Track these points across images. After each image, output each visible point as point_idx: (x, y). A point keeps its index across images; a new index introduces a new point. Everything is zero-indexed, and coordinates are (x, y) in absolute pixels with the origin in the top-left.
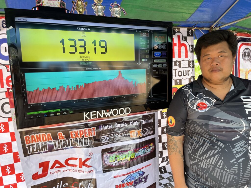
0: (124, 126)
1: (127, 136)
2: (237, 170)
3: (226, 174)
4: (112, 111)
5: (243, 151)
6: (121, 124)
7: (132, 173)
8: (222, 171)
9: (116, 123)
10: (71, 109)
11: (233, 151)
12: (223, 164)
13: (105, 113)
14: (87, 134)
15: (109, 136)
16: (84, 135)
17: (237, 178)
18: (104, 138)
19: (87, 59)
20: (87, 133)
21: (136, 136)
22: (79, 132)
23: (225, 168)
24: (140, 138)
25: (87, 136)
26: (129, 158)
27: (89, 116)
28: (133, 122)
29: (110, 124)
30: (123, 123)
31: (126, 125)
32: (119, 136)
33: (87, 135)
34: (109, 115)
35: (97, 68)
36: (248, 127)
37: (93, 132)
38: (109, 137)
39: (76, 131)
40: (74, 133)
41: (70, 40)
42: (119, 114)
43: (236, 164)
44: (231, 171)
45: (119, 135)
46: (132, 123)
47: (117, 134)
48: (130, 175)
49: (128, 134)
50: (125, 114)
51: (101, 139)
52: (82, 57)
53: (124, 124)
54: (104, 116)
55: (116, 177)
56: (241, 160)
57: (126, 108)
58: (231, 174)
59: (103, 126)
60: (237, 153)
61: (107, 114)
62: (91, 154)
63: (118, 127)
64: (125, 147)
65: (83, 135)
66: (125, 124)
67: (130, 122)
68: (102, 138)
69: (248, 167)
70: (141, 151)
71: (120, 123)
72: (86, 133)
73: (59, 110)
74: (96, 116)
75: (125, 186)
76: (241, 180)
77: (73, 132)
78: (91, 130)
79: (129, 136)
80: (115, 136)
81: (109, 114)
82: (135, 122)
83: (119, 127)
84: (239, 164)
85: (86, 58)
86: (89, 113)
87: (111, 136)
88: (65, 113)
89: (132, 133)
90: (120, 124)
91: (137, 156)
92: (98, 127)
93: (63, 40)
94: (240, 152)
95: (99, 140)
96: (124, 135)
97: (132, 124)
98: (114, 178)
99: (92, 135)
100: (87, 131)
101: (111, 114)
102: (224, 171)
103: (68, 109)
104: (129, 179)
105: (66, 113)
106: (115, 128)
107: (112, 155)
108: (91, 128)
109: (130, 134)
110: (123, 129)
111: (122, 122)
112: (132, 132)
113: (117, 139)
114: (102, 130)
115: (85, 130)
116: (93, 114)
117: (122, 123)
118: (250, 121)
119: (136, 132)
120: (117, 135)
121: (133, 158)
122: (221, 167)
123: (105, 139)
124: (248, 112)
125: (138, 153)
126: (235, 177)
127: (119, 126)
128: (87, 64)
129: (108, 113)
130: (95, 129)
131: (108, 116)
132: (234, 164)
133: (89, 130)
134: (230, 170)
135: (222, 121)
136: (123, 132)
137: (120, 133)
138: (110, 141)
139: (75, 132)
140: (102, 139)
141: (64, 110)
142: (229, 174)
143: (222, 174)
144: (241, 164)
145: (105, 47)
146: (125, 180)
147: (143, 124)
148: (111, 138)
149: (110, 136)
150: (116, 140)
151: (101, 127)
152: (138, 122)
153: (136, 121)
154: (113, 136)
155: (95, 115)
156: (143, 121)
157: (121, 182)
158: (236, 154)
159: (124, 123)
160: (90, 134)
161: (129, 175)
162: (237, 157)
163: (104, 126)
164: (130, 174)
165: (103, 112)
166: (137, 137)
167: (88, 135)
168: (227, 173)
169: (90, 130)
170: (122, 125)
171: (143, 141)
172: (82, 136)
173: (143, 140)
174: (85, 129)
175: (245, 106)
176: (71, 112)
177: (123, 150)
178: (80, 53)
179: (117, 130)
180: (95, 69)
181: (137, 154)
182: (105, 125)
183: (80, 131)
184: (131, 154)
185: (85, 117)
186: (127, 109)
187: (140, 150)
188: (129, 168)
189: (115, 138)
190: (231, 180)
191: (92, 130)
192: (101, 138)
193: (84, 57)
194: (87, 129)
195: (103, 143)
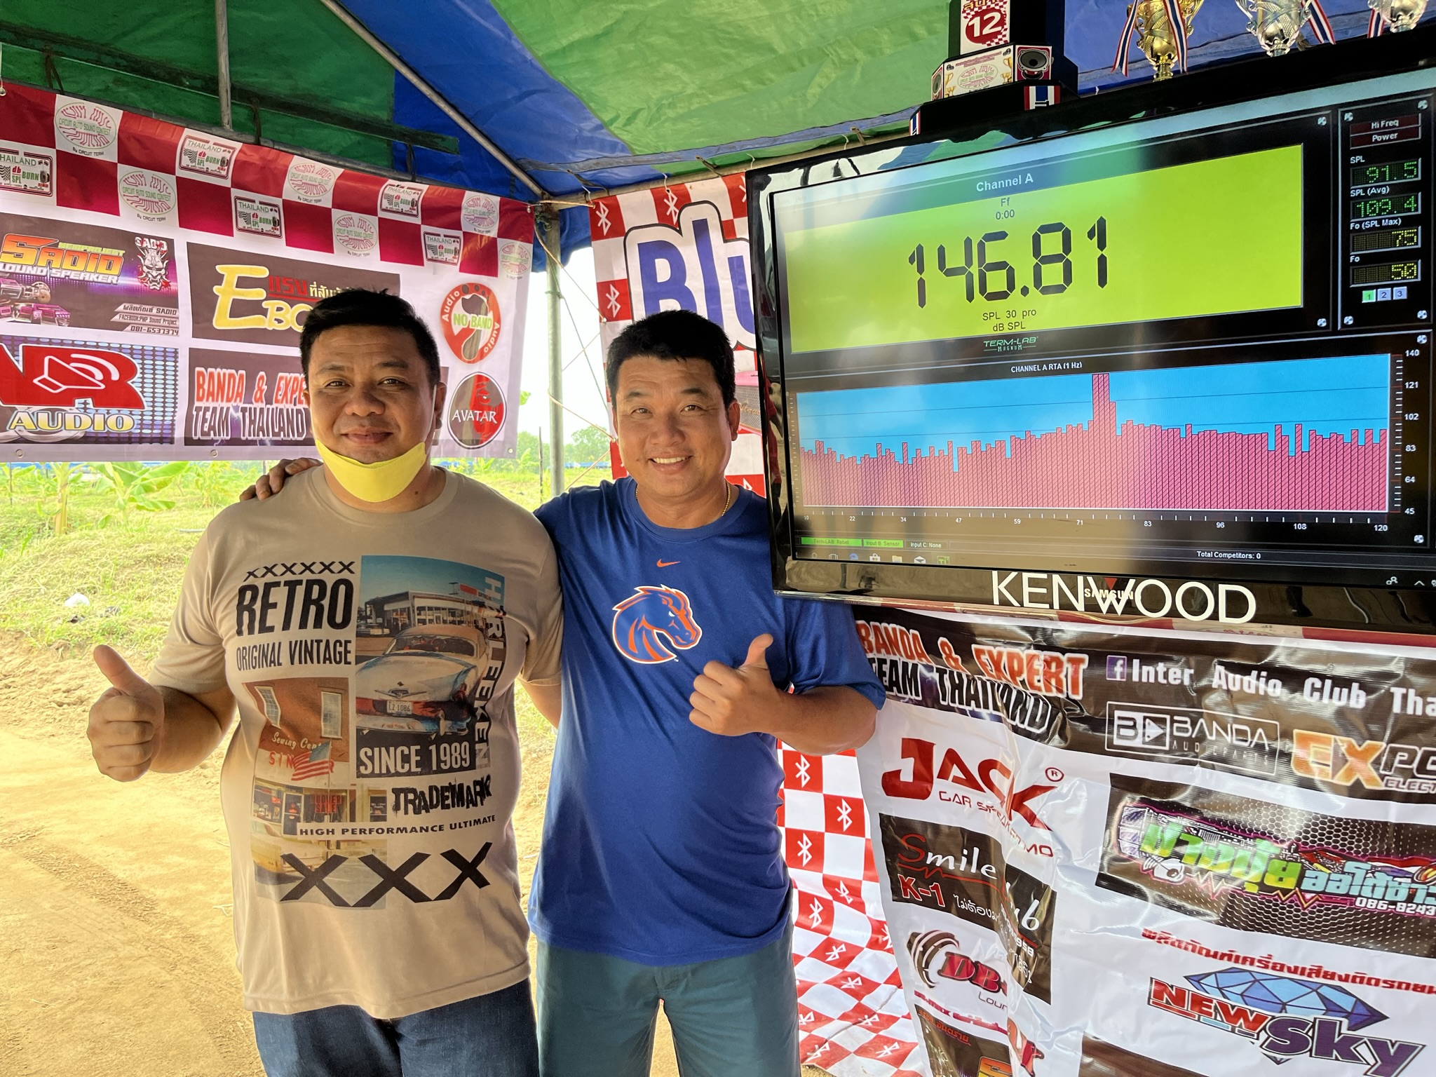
0: (1261, 692)
1: (1272, 753)
4: (1134, 590)
6: (1246, 678)
7: (1266, 967)
9: (1221, 663)
10: (944, 547)
13: (1098, 594)
14: (1036, 677)
15: (1164, 719)
16: (1024, 676)
18: (1131, 723)
19: (1017, 325)
20: (1037, 672)
21: (1329, 770)
22: (1004, 659)
25: (1039, 689)
26: (1255, 875)
27: (1015, 589)
28: (1328, 683)
29: (1175, 657)
30: (1264, 674)
31: (1276, 689)
32: (1228, 739)
33: (1037, 684)
34: (1119, 608)
35: (1062, 362)
37: (1066, 676)
38: (1163, 728)
39: (995, 651)
40: (987, 656)
42: (1174, 613)
45: (1226, 731)
46: (1321, 690)
47: (1215, 724)
48: (1250, 972)
49: (1278, 745)
51: (1111, 722)
53: (1263, 680)
54: (1092, 606)
55: (1153, 938)
57: (1223, 588)
59: (1130, 660)
61: (1104, 600)
63: (1225, 687)
64: (1247, 808)
65: (1020, 678)
66: (1272, 681)
67: (1309, 682)
68: (1120, 718)
70: (1360, 875)
71: (1245, 670)
72: (1032, 672)
73: (901, 543)
75: (1210, 1014)
77: (983, 652)
78: (1060, 664)
79: (1286, 755)
80: (1201, 731)
81: (1118, 600)
82: (1345, 691)
83: (1232, 688)
85: (1013, 320)
86: (1014, 574)
87: (1176, 725)
88: (921, 560)
89: (1312, 750)
90: (1238, 677)
91: (1323, 892)
92: (1099, 660)
93: (919, 249)
95: (1097, 723)
96: (1255, 740)
97: (1317, 694)
98: (1144, 935)
99: (1059, 690)
100: (1039, 665)
101: (1130, 604)
103: (930, 545)
104: (1239, 989)
105: (925, 562)
106: (1208, 689)
107: (1163, 819)
108: (1064, 658)
109: (1296, 750)
110: (1256, 706)
111: (1260, 668)
112: (1312, 744)
113: (1212, 750)
115: (1031, 658)
116: (1033, 583)
117: (1254, 673)
119: (1336, 750)
120: (1217, 732)
121: (1285, 892)
123: (1134, 727)
125: (1334, 877)
127: (1236, 682)
129: (1111, 596)
130: (1084, 666)
131: (1111, 609)
133: (1047, 663)
136: (1253, 725)
137: (1235, 726)
138: (1167, 748)
139: (990, 654)
140: (1117, 722)
141: (916, 545)
146: (1211, 980)
147: (1403, 716)
150: (1207, 753)
151: (1120, 662)
152: (1362, 693)
153: (1355, 686)
154: (1188, 726)
156: (1405, 697)
157: (1186, 977)
159: (1268, 679)
160: (1053, 682)
161: (1239, 966)
163: (1136, 662)
164: (1247, 967)
165: (1087, 585)
166: (1335, 781)
167: (1041, 685)
169: (1054, 665)
170: (1251, 684)
171: (1393, 820)
173: (1394, 813)
174: (1033, 651)
176: (943, 561)
177: (1232, 823)
178: (990, 297)
179: (1218, 704)
180: (1051, 366)
181: (1319, 879)
183: (1011, 657)
184: (1271, 859)
185: (1000, 592)
186: (1228, 593)
187: (1350, 866)
188: (1246, 929)
189: (1204, 744)
191: (1068, 665)
194: (1043, 655)
195: (1117, 742)
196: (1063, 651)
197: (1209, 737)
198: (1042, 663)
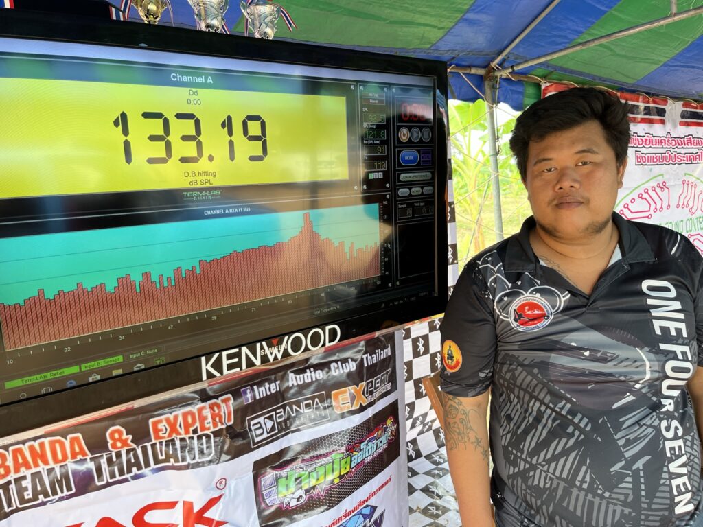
0: (314, 379)
1: (324, 408)
2: (630, 492)
3: (600, 504)
4: (287, 343)
5: (646, 436)
6: (305, 375)
8: (590, 496)
9: (292, 372)
10: (159, 350)
11: (616, 438)
12: (591, 476)
13: (268, 351)
14: (206, 422)
15: (272, 415)
16: (198, 425)
17: (633, 514)
18: (259, 425)
19: (206, 181)
20: (205, 418)
21: (350, 404)
22: (180, 419)
23: (597, 488)
24: (362, 409)
25: (209, 429)
26: (336, 474)
27: (218, 365)
28: (339, 363)
29: (273, 377)
30: (312, 369)
31: (320, 375)
32: (302, 411)
33: (207, 426)
34: (279, 356)
35: (238, 207)
36: (659, 372)
37: (225, 413)
38: (273, 421)
39: (171, 417)
40: (165, 423)
41: (146, 115)
42: (307, 349)
43: (628, 475)
44: (614, 496)
45: (300, 408)
46: (338, 368)
47: (294, 407)
48: (341, 525)
50: (324, 345)
51: (250, 430)
52: (190, 174)
53: (313, 373)
54: (265, 359)
56: (639, 464)
57: (327, 328)
58: (616, 504)
59: (252, 386)
60: (629, 443)
61: (271, 354)
62: (222, 484)
63: (295, 384)
64: (322, 442)
65: (194, 428)
66: (317, 372)
67: (333, 365)
68: (254, 425)
69: (662, 481)
70: (365, 447)
71: (303, 371)
72: (203, 419)
73: (120, 359)
74: (238, 365)
76: (646, 520)
77: (160, 421)
78: (219, 406)
79: (330, 407)
80: (288, 413)
81: (279, 351)
82: (347, 364)
83: (300, 383)
84: (636, 474)
85: (204, 178)
86: (216, 355)
87: (278, 416)
88: (139, 367)
89: (340, 398)
90: (301, 376)
91: (357, 464)
92: (237, 394)
93: (124, 116)
94: (636, 439)
95: (244, 435)
96: (315, 406)
97: (337, 370)
99: (222, 424)
100: (207, 413)
101: (286, 351)
102: (594, 497)
103: (148, 352)
105: (143, 367)
106: (288, 389)
107: (284, 472)
108: (219, 401)
109: (334, 402)
110: (312, 388)
111: (309, 367)
112: (340, 395)
113: (295, 421)
114: (250, 401)
115: (200, 410)
116: (229, 357)
117: (308, 371)
118: (666, 356)
119: (350, 394)
120: (296, 411)
121: (347, 473)
122: (585, 486)
123: (261, 427)
124: (662, 328)
126: (627, 511)
127: (301, 379)
128: (206, 195)
129: (275, 350)
130: (231, 401)
131: (276, 358)
132: (620, 477)
133: (211, 407)
134: (611, 492)
135: (587, 354)
136: (313, 399)
137: (305, 403)
138: (277, 431)
139: (168, 420)
140: (253, 428)
141: (135, 356)
142: (609, 503)
143: (591, 503)
144: (642, 474)
145: (261, 138)
147: (368, 367)
148: (279, 421)
149: (276, 414)
150: (294, 424)
151: (248, 391)
152: (353, 362)
153: (350, 360)
154: (282, 414)
155: (236, 360)
156: (367, 358)
158: (625, 446)
159: (315, 371)
160: (217, 419)
161: (338, 525)
162: (627, 455)
163: (255, 387)
164: (341, 523)
165: (262, 348)
166: (353, 409)
167: (211, 425)
168: (604, 502)
169: (216, 408)
170: (308, 376)
171: (370, 416)
172: (191, 429)
173: (370, 413)
174: (201, 405)
175: (654, 313)
176: (158, 362)
177: (317, 455)
178: (184, 160)
179: (294, 395)
180: (231, 210)
181: (357, 458)
182: (259, 384)
183: (185, 415)
184: (340, 461)
185: (207, 370)
186: (330, 329)
187: (362, 446)
189: (291, 420)
190: (616, 519)
191: (223, 405)
192: (249, 425)
193: (197, 174)
194: (207, 404)
195: (257, 440)
196: (216, 397)
197: (293, 415)
198: (208, 410)
